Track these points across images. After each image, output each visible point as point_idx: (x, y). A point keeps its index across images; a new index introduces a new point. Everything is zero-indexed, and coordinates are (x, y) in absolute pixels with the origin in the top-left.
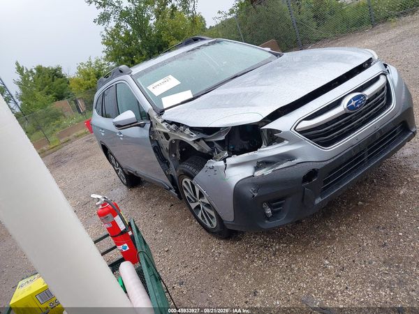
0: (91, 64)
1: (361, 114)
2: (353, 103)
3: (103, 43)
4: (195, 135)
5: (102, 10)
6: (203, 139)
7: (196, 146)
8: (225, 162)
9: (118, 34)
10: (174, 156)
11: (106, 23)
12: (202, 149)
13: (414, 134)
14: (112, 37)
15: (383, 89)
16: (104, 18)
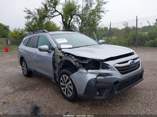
0: (19, 29)
1: (133, 67)
2: (132, 63)
3: (25, 25)
4: (75, 59)
5: (28, 15)
6: (78, 61)
7: (74, 64)
8: (87, 71)
9: (31, 24)
10: (59, 66)
11: (29, 19)
12: (76, 65)
13: (143, 79)
14: (29, 24)
15: (138, 62)
16: (28, 17)
